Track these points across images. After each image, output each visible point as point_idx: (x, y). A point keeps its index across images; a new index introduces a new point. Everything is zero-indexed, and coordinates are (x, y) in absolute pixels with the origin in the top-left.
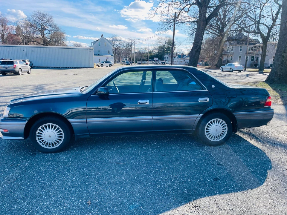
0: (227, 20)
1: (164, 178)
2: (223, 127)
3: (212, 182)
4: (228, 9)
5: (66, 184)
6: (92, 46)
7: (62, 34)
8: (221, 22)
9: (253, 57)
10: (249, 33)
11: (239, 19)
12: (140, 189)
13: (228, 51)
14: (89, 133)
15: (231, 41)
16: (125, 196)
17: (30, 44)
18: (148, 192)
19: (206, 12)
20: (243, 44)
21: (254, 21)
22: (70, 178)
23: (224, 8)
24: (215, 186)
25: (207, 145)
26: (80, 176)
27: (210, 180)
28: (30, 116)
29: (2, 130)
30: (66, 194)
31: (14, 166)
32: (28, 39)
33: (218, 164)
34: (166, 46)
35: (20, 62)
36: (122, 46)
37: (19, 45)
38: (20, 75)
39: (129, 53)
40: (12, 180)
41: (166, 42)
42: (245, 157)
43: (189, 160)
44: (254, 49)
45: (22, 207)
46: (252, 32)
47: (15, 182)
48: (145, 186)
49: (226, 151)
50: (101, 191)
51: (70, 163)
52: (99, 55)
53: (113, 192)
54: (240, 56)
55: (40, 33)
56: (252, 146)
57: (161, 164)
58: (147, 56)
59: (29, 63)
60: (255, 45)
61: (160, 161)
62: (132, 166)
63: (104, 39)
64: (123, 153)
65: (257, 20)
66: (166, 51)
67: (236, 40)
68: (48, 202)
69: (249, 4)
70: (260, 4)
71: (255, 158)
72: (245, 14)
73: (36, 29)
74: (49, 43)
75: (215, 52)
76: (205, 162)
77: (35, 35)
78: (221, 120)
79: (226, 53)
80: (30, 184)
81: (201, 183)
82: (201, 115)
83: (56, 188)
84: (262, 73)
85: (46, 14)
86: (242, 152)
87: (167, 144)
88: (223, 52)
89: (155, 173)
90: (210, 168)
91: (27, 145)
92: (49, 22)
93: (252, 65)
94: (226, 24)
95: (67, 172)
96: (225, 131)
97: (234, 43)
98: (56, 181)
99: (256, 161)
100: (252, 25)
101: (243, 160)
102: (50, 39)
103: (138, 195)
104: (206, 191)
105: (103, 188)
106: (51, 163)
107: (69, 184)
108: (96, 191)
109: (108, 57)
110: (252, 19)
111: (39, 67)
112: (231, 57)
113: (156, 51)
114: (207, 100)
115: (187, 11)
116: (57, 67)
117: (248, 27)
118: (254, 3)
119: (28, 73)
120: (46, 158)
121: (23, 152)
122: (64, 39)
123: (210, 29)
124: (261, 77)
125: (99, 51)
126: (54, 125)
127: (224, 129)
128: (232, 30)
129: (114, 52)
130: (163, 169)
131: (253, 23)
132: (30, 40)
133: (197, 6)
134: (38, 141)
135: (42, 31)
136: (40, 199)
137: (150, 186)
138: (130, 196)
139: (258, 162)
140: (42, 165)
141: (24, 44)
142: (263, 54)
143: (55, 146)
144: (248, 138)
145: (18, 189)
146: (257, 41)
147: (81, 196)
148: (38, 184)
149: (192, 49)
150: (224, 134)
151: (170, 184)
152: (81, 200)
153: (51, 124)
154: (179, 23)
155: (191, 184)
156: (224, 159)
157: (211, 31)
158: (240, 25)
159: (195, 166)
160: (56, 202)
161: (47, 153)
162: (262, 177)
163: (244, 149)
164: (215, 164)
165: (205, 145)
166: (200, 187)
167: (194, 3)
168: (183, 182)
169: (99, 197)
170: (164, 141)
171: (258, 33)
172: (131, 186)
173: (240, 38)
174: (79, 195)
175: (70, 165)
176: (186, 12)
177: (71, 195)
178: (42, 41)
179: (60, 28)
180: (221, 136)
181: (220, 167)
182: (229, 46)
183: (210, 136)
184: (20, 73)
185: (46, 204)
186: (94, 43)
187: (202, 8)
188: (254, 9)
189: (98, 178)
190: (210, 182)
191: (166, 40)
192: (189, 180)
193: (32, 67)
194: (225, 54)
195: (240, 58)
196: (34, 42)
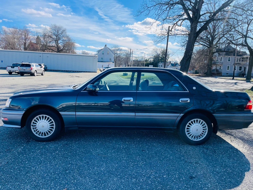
0: (217, 34)
1: (141, 172)
2: (204, 127)
3: (187, 180)
4: (218, 24)
5: (49, 170)
6: (97, 54)
7: (73, 44)
8: (211, 35)
9: (241, 67)
10: (237, 45)
11: (228, 33)
12: (115, 181)
13: (217, 61)
14: (77, 126)
15: (219, 52)
16: (100, 187)
17: (46, 51)
18: (123, 184)
19: (196, 26)
20: (231, 55)
21: (241, 35)
22: (54, 166)
23: (214, 23)
24: (190, 184)
25: (188, 144)
26: (63, 164)
27: (185, 178)
28: (27, 107)
29: (3, 119)
30: (46, 180)
31: (9, 151)
32: (45, 47)
33: (196, 163)
34: (161, 56)
35: (36, 65)
36: (123, 55)
37: (38, 51)
38: (35, 76)
39: (128, 61)
40: (3, 163)
41: (161, 52)
42: (223, 158)
43: (168, 157)
44: (242, 60)
45: (5, 189)
46: (240, 45)
47: (5, 165)
48: (121, 178)
49: (205, 151)
50: (79, 180)
51: (58, 151)
52: (102, 62)
53: (90, 182)
54: (229, 66)
55: (55, 42)
56: (233, 148)
57: (140, 158)
58: (144, 64)
59: (44, 67)
60: (243, 57)
61: (139, 155)
62: (112, 159)
63: (107, 48)
64: (107, 146)
65: (245, 34)
66: (161, 59)
67: (224, 51)
68: (29, 186)
69: (236, 19)
70: (247, 20)
71: (234, 159)
72: (233, 29)
73: (52, 39)
74: (62, 51)
75: (205, 62)
76: (183, 159)
77: (51, 44)
78: (202, 121)
79: (215, 62)
80: (17, 168)
81: (176, 180)
82: (182, 115)
83: (39, 174)
84: (250, 82)
85: (60, 27)
86: (222, 153)
87: (149, 140)
88: (212, 62)
89: (133, 167)
90: (188, 166)
91: (24, 134)
92: (63, 34)
93: (240, 75)
94: (216, 37)
95: (53, 159)
96: (206, 132)
97: (223, 54)
98: (40, 167)
99: (235, 163)
100: (240, 38)
101: (222, 160)
102: (62, 48)
103: (113, 187)
104: (180, 189)
105: (81, 177)
106: (41, 151)
107: (51, 171)
108: (75, 179)
109: (109, 64)
110: (240, 34)
111: (52, 70)
112: (220, 66)
113: (152, 60)
114: (187, 101)
115: (180, 25)
116: (66, 71)
117: (236, 40)
118: (242, 19)
119: (42, 74)
120: (37, 146)
121: (19, 140)
122: (74, 47)
123: (200, 41)
124: (248, 85)
125: (102, 59)
126: (48, 116)
127: (204, 129)
128: (221, 43)
129: (115, 59)
130: (141, 164)
131: (241, 36)
132: (47, 48)
133: (189, 21)
134: (33, 130)
135: (56, 41)
136: (23, 182)
137: (126, 179)
138: (105, 187)
139: (237, 163)
140: (33, 152)
141: (42, 51)
142: (250, 64)
143: (47, 135)
144: (229, 140)
145: (6, 171)
146: (244, 53)
147: (60, 183)
148: (25, 169)
149: (183, 58)
150: (204, 134)
151: (145, 179)
152: (58, 187)
153: (44, 115)
154: (172, 35)
155: (166, 180)
156: (202, 158)
157: (202, 43)
158: (228, 38)
159: (173, 163)
160: (36, 187)
161: (40, 142)
162: (239, 178)
163: (224, 150)
164: (193, 162)
165: (185, 144)
166: (174, 184)
167: (186, 18)
168: (158, 177)
169: (75, 186)
170: (147, 137)
171: (245, 46)
172: (108, 178)
173: (229, 50)
174: (58, 182)
175: (57, 154)
176: (178, 26)
177: (51, 181)
178: (57, 49)
179: (71, 39)
180: (202, 136)
181: (198, 166)
182: (218, 57)
183: (190, 135)
184: (35, 74)
185: (26, 187)
186: (99, 51)
187: (193, 23)
188: (241, 24)
189: (79, 167)
190: (185, 179)
191: (161, 50)
192: (165, 177)
193: (46, 70)
194: (215, 64)
195: (229, 67)
196: (50, 50)
